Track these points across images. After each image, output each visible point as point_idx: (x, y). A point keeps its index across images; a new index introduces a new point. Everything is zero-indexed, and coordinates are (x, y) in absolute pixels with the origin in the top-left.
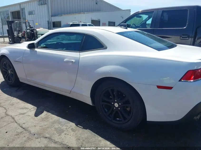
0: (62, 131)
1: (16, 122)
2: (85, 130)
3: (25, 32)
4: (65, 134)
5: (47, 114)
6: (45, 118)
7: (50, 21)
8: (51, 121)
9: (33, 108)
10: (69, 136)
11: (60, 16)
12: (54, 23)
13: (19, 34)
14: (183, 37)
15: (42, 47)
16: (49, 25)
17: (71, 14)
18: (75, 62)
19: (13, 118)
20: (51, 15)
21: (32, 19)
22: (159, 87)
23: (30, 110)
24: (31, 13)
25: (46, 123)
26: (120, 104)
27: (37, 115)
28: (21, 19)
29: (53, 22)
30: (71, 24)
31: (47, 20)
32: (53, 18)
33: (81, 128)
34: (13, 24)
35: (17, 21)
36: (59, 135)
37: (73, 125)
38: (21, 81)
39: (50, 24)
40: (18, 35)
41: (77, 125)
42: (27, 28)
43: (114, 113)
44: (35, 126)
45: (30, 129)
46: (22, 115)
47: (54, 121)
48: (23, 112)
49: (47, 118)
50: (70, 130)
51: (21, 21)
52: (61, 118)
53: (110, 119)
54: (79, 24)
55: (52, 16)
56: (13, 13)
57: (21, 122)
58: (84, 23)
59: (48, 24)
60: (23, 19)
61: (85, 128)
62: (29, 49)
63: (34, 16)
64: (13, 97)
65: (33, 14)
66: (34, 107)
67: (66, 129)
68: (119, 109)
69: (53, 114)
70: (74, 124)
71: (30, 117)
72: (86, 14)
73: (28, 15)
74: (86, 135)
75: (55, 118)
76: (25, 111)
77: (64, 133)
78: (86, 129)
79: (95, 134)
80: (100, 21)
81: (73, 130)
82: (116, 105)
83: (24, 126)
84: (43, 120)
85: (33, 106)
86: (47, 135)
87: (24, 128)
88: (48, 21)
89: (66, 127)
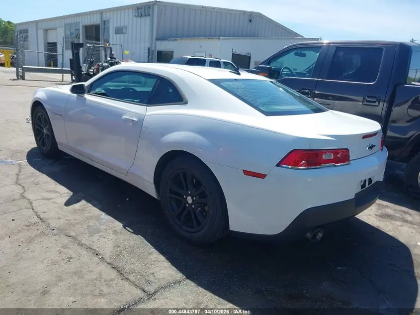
0: (98, 231)
1: (33, 209)
2: (134, 235)
3: (100, 66)
4: (101, 236)
5: (84, 205)
6: (79, 210)
7: (153, 49)
8: (88, 215)
9: (67, 193)
10: (105, 240)
11: (173, 40)
12: (160, 53)
13: (90, 68)
14: (367, 101)
15: (96, 93)
16: (150, 57)
17: (194, 38)
18: (137, 121)
19: (31, 203)
20: (155, 37)
21: (120, 43)
22: (246, 173)
23: (61, 195)
24: (119, 31)
25: (77, 217)
26: (195, 199)
27: (68, 203)
28: (99, 41)
29: (158, 52)
30: (189, 58)
31: (147, 45)
32: (158, 43)
33: (130, 231)
34: (81, 49)
35: (90, 43)
36: (90, 236)
37: (119, 225)
38: (60, 147)
39: (153, 54)
40: (88, 71)
41: (124, 227)
42: (106, 58)
43: (185, 213)
44: (59, 218)
45: (50, 221)
46: (46, 201)
47: (91, 217)
48: (48, 197)
49: (82, 210)
50: (111, 232)
51: (99, 44)
52: (104, 214)
53: (179, 223)
54: (205, 60)
55: (157, 39)
56: (87, 28)
57: (39, 209)
58: (215, 59)
59: (149, 55)
60: (104, 41)
61: (136, 232)
62: (76, 95)
63: (124, 36)
64: (41, 173)
65: (122, 33)
66: (70, 191)
67: (106, 229)
68: (193, 206)
69: (94, 205)
70: (122, 225)
71: (57, 205)
72: (223, 41)
73: (113, 34)
74: (132, 243)
75: (95, 211)
76: (53, 195)
77: (99, 234)
78: (137, 234)
79: (148, 243)
80: (250, 58)
81: (115, 232)
82: (189, 200)
83: (42, 216)
84: (75, 211)
85: (68, 191)
86: (73, 234)
87: (41, 219)
88: (149, 49)
89: (106, 227)
